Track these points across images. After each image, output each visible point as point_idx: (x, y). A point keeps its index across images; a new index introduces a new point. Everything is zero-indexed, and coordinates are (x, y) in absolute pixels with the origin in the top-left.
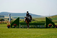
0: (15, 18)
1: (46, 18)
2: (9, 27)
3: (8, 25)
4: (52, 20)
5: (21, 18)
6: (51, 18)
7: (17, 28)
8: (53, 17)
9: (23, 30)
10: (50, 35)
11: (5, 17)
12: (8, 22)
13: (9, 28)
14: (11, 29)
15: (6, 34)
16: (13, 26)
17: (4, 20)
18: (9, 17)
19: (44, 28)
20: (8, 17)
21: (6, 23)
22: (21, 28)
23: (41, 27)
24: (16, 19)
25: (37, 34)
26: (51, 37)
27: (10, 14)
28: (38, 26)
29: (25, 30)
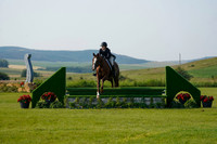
0: (48, 69)
1: (168, 69)
2: (25, 102)
3: (22, 95)
4: (189, 77)
5: (72, 69)
6: (186, 69)
7: (55, 107)
8: (192, 64)
9: (79, 115)
10: (180, 134)
11: (10, 66)
12: (23, 83)
13: (25, 106)
14: (32, 112)
15: (14, 130)
16: (42, 101)
17: (8, 78)
18: (25, 67)
19: (159, 106)
20: (22, 68)
21: (14, 90)
22: (74, 106)
23: (148, 103)
24: (54, 73)
25: (132, 130)
26: (184, 140)
27: (30, 56)
28: (138, 100)
29: (89, 115)
